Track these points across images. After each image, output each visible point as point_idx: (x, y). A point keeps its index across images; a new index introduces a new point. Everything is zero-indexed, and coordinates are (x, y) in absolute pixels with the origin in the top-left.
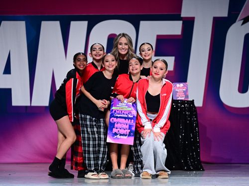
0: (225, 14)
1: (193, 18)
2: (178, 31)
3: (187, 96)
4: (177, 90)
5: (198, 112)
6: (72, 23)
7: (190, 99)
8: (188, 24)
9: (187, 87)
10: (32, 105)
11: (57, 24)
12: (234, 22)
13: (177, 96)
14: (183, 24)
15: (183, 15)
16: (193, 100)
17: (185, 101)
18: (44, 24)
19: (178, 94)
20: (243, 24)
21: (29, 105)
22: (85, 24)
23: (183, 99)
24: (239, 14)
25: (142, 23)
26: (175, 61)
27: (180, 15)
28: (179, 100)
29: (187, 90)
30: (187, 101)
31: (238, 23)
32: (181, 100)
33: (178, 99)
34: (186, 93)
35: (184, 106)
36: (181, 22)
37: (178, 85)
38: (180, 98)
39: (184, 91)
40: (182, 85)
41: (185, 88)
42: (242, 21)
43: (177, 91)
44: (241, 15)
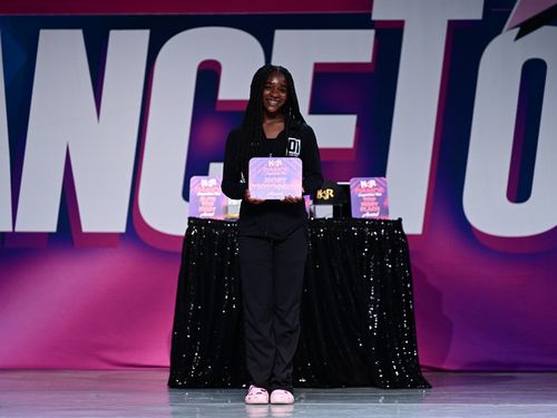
0: (476, 13)
1: (401, 23)
2: (365, 55)
3: (385, 210)
4: (360, 195)
5: (410, 248)
6: (114, 34)
7: (393, 217)
8: (390, 38)
9: (385, 189)
10: (17, 230)
11: (76, 37)
12: (498, 32)
13: (362, 209)
14: (377, 36)
15: (375, 17)
16: (400, 220)
17: (380, 221)
18: (46, 37)
19: (363, 204)
20: (518, 37)
21: (10, 229)
22: (144, 35)
23: (375, 215)
24: (510, 12)
25: (278, 33)
26: (358, 125)
27: (370, 15)
28: (365, 220)
29: (385, 194)
30: (386, 221)
31: (508, 35)
32: (369, 220)
33: (363, 216)
34: (382, 201)
35: (379, 233)
36: (371, 33)
37: (364, 184)
38: (368, 215)
39: (377, 197)
40: (372, 183)
41: (381, 189)
42: (517, 30)
43: (361, 198)
44: (516, 16)
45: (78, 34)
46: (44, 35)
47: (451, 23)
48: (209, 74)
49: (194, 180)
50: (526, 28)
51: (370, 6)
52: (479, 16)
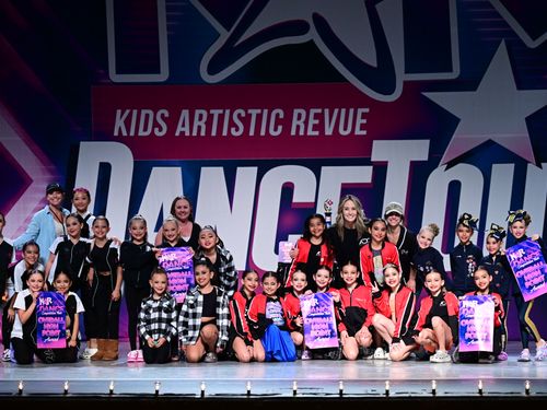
0: (425, 158)
1: (387, 162)
2: (368, 179)
6: (239, 169)
8: (380, 170)
11: (220, 171)
12: (436, 166)
14: (373, 169)
15: (373, 160)
20: (447, 169)
22: (254, 170)
24: (442, 157)
25: (323, 168)
27: (370, 158)
31: (441, 168)
36: (371, 168)
42: (446, 165)
44: (445, 158)
45: (222, 169)
46: (204, 170)
47: (412, 163)
48: (288, 190)
49: (281, 243)
50: (450, 165)
51: (370, 155)
52: (426, 158)
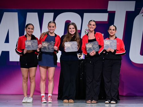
1: (115, 12)
2: (106, 19)
6: (45, 14)
8: (112, 15)
12: (138, 14)
14: (109, 15)
22: (52, 14)
24: (141, 9)
25: (85, 15)
27: (107, 10)
31: (140, 15)
36: (107, 14)
45: (37, 13)
46: (28, 14)
47: (127, 12)
51: (107, 7)
52: (134, 10)
